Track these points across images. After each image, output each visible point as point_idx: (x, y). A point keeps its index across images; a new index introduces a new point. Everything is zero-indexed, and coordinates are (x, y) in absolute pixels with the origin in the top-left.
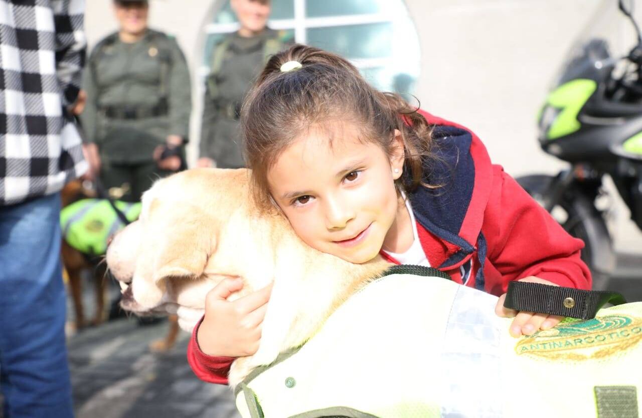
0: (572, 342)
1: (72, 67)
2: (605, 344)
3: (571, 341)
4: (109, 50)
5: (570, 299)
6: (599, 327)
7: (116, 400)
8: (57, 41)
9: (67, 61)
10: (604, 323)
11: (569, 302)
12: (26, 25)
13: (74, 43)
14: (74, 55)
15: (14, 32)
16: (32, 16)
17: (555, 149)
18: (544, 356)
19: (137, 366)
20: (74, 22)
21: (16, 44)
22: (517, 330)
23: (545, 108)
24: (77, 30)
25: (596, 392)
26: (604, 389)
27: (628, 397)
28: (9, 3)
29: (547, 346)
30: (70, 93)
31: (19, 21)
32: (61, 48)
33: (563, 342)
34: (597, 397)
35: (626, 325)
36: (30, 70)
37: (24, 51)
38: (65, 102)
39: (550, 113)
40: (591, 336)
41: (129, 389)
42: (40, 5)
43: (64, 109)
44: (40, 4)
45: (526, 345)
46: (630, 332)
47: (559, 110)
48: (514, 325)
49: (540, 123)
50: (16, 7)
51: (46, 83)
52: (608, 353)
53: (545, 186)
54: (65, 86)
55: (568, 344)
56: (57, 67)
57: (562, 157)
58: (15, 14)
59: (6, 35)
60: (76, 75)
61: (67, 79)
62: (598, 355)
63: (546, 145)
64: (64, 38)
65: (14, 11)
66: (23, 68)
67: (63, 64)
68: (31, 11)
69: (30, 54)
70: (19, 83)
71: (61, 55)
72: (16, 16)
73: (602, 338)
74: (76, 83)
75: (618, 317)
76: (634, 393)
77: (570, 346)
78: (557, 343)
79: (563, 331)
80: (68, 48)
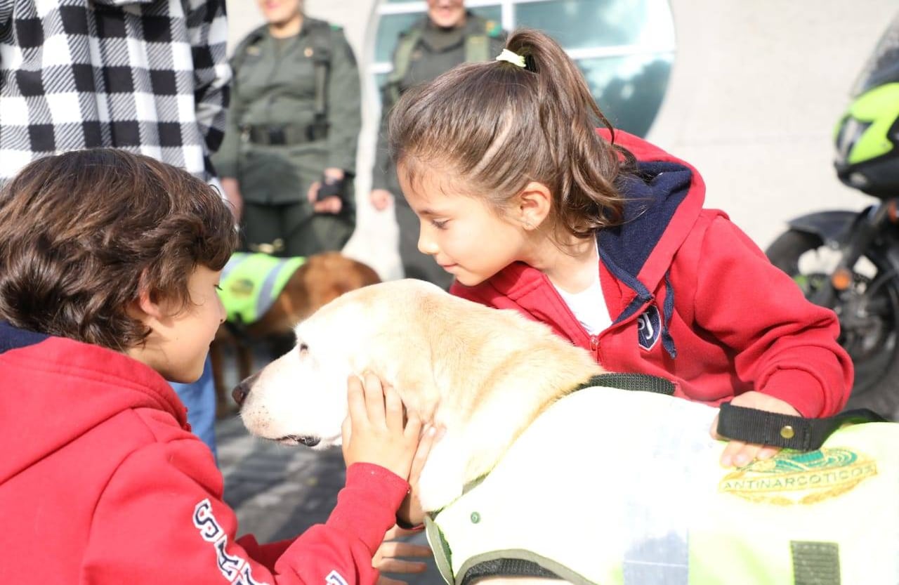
0: (783, 482)
1: (214, 107)
2: (819, 486)
3: (782, 480)
4: (254, 51)
5: (789, 428)
6: (820, 463)
7: (270, 509)
8: (196, 79)
9: (207, 102)
10: (826, 458)
11: (788, 432)
12: (162, 66)
13: (215, 79)
14: (215, 92)
15: (148, 75)
16: (168, 53)
17: (858, 178)
18: (745, 498)
19: (293, 466)
20: (214, 52)
21: (151, 89)
22: (728, 460)
23: (846, 120)
24: (218, 64)
25: (792, 547)
26: (802, 544)
27: (828, 554)
28: (141, 40)
29: (754, 484)
30: (213, 139)
31: (154, 62)
32: (200, 87)
33: (773, 481)
34: (793, 552)
35: (849, 463)
36: (168, 118)
37: (161, 97)
38: (207, 152)
39: (852, 128)
40: (806, 475)
41: (286, 496)
42: (177, 41)
43: (207, 161)
44: (176, 39)
45: (732, 482)
46: (849, 474)
47: (866, 125)
48: (726, 452)
49: (839, 141)
50: (150, 44)
51: (187, 133)
52: (817, 499)
53: (846, 229)
54: (206, 131)
55: (779, 483)
56: (197, 109)
57: (867, 190)
58: (149, 53)
59: (140, 80)
60: (218, 117)
61: (208, 123)
62: (806, 500)
63: (845, 174)
64: (204, 74)
65: (148, 49)
66: (159, 118)
67: (202, 105)
68: (168, 47)
69: (166, 100)
70: (156, 136)
71: (200, 94)
72: (150, 56)
73: (817, 479)
74: (218, 127)
75: (845, 451)
76: (835, 551)
77: (778, 487)
78: (766, 481)
79: (780, 464)
80: (209, 85)
